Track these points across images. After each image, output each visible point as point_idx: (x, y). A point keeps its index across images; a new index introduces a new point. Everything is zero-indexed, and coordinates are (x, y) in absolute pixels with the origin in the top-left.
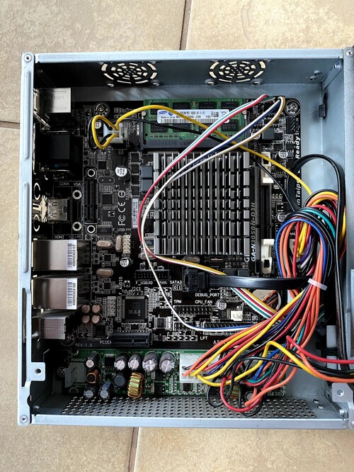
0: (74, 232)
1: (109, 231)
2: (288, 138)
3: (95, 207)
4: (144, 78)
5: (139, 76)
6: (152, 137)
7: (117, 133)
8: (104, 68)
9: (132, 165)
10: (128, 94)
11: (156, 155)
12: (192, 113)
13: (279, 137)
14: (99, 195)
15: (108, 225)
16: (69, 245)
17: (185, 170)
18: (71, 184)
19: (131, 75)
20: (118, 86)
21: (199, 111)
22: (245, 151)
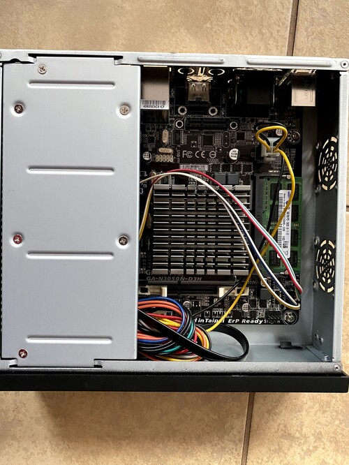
0: (177, 108)
1: (177, 141)
2: (261, 312)
3: (201, 129)
4: (323, 177)
5: (325, 173)
6: (267, 185)
7: (271, 150)
8: (333, 139)
9: (240, 165)
10: (309, 163)
11: (248, 187)
12: (288, 224)
13: (263, 305)
14: (212, 133)
15: (183, 141)
16: (164, 102)
17: (234, 215)
18: (223, 106)
19: (326, 165)
20: (316, 153)
21: (290, 230)
22: (249, 272)
